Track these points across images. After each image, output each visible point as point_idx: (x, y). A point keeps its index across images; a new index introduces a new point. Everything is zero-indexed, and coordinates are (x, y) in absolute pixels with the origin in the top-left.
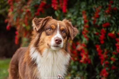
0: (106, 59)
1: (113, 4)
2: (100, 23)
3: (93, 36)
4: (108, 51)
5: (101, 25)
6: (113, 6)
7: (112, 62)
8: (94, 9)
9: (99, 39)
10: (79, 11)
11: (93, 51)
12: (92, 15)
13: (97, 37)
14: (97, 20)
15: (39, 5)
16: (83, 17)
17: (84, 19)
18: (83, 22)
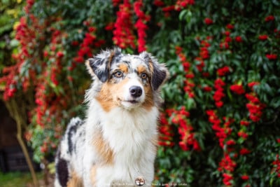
0: (229, 135)
1: (233, 31)
2: (212, 67)
3: (200, 94)
4: (231, 119)
5: (215, 70)
6: (234, 35)
7: (241, 141)
8: (198, 43)
9: (212, 98)
10: (169, 48)
11: (201, 124)
12: (195, 53)
13: (208, 95)
14: (206, 62)
15: (80, 41)
16: (179, 60)
17: (182, 62)
18: (181, 68)
